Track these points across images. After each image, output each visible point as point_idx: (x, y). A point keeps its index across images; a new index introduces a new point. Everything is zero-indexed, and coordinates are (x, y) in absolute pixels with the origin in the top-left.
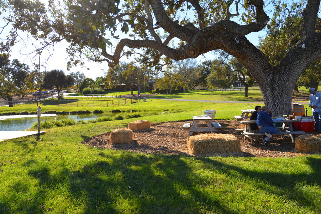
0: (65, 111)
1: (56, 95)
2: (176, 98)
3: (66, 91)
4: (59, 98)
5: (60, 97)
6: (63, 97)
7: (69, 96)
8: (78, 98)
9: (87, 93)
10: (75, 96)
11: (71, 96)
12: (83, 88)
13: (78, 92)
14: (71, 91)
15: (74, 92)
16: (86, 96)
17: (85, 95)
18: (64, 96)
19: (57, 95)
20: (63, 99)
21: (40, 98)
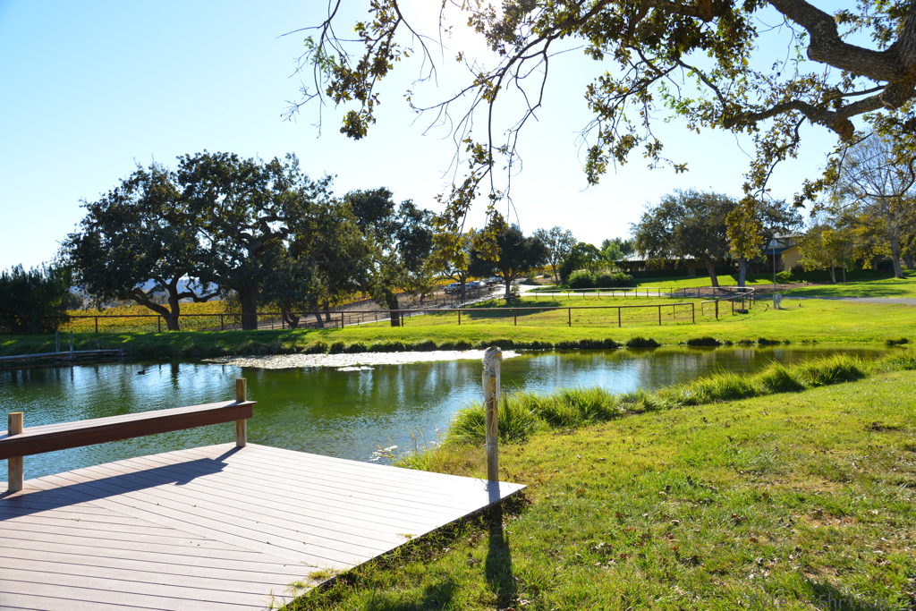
0: (539, 341)
1: (500, 292)
2: (883, 294)
3: (525, 279)
4: (508, 300)
5: (512, 298)
6: (519, 296)
7: (534, 294)
8: (558, 300)
9: (582, 285)
10: (551, 294)
11: (539, 294)
12: (569, 272)
13: (557, 283)
14: (540, 281)
15: (546, 284)
16: (581, 294)
17: (576, 291)
18: (521, 295)
19: (503, 291)
20: (520, 301)
21: (463, 299)
